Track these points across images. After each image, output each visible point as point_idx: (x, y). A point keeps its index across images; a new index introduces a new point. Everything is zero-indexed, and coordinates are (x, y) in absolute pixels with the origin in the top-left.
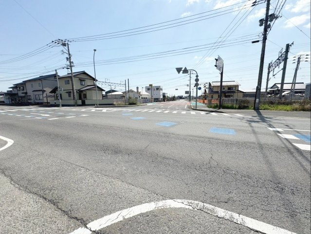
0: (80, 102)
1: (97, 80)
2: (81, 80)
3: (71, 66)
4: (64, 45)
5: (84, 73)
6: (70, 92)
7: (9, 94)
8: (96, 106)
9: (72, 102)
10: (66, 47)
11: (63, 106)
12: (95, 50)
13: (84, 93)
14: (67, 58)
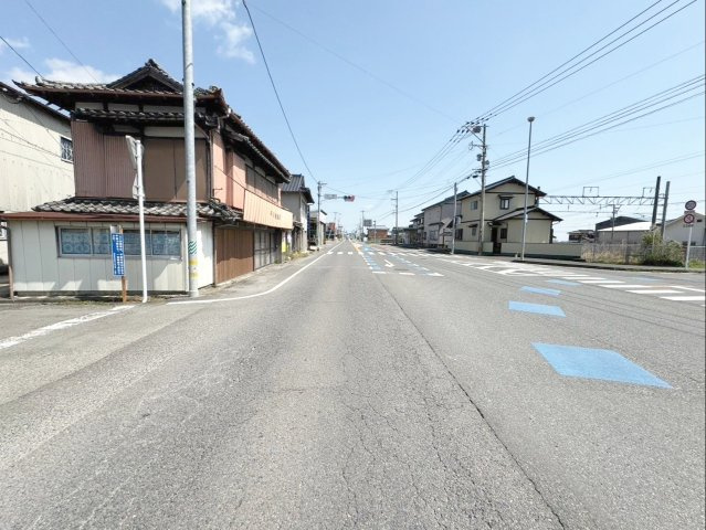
0: (489, 247)
1: (543, 195)
2: (502, 198)
3: (483, 171)
4: (477, 130)
5: (513, 181)
6: (475, 226)
7: (410, 230)
8: (516, 258)
9: (474, 247)
10: (480, 135)
11: (457, 252)
12: (531, 120)
13: (504, 226)
14: (479, 156)
